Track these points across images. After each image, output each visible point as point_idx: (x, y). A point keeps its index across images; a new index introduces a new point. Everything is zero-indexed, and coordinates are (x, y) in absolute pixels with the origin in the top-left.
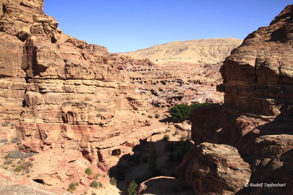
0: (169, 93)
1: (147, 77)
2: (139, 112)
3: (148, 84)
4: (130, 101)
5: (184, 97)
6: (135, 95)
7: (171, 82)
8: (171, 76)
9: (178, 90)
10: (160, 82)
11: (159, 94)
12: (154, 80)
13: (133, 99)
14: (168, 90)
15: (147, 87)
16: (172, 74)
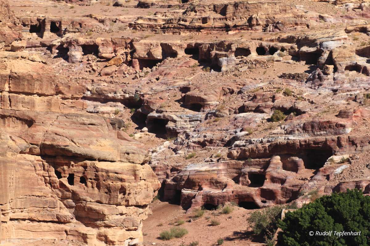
0: (247, 121)
1: (102, 21)
2: (111, 238)
3: (108, 60)
4: (55, 166)
5: (340, 145)
6: (85, 133)
7: (254, 55)
8: (250, 20)
9: (300, 105)
10: (181, 53)
11: (181, 123)
12: (147, 41)
13: (78, 158)
14: (238, 102)
15: (104, 78)
16: (258, 6)
